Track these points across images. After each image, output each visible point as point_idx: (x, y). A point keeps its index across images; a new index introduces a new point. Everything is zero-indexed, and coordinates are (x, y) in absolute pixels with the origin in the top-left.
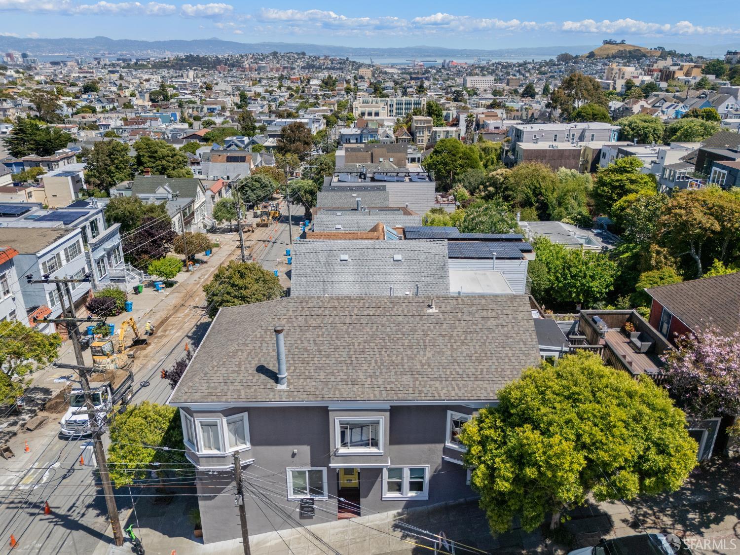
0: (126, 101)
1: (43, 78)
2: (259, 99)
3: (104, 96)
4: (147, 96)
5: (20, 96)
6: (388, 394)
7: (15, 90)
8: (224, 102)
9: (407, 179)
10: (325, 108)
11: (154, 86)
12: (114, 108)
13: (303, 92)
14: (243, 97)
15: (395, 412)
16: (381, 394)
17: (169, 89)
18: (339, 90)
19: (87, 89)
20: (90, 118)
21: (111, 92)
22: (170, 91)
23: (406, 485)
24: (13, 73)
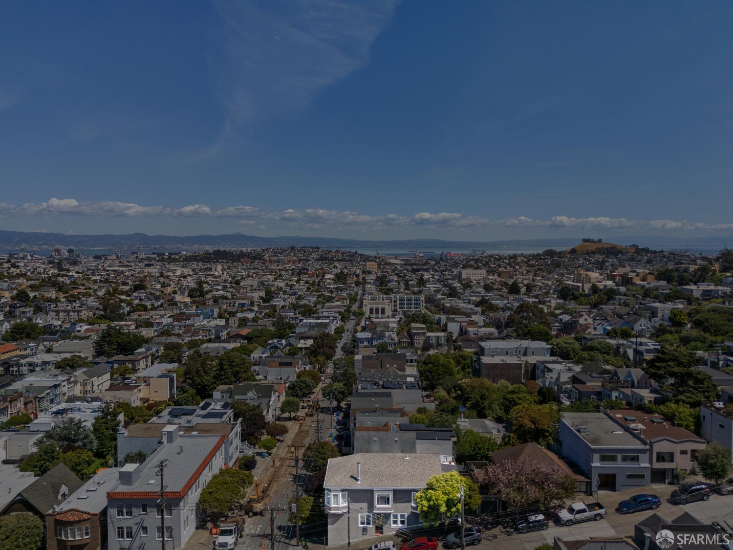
0: (170, 298)
1: (99, 277)
2: (281, 293)
3: (151, 294)
4: (186, 293)
5: (84, 296)
6: (392, 485)
7: (79, 291)
8: (252, 297)
9: (404, 386)
10: (339, 303)
11: (190, 282)
12: (162, 306)
13: (319, 285)
14: (268, 292)
15: (395, 492)
17: (205, 285)
18: (349, 283)
19: (137, 288)
20: (145, 316)
21: (157, 290)
22: (206, 287)
23: (399, 522)
24: (74, 274)
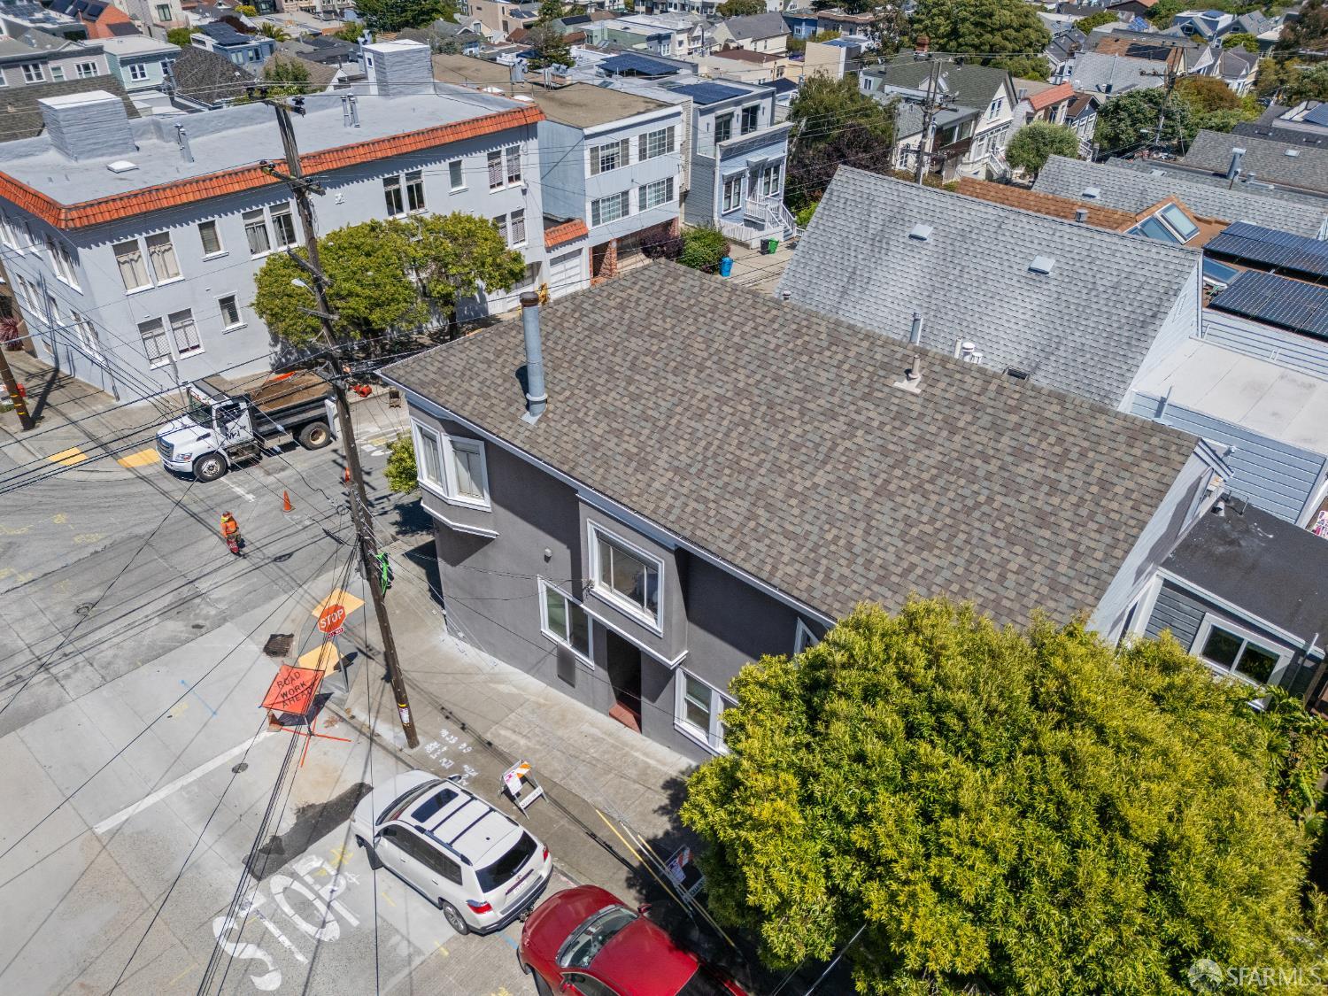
6: (679, 518)
16: (669, 511)
23: (717, 727)
